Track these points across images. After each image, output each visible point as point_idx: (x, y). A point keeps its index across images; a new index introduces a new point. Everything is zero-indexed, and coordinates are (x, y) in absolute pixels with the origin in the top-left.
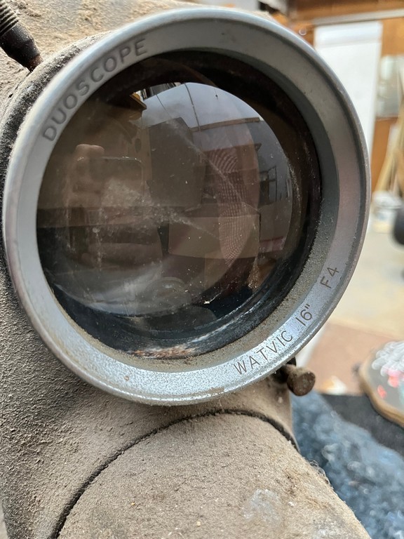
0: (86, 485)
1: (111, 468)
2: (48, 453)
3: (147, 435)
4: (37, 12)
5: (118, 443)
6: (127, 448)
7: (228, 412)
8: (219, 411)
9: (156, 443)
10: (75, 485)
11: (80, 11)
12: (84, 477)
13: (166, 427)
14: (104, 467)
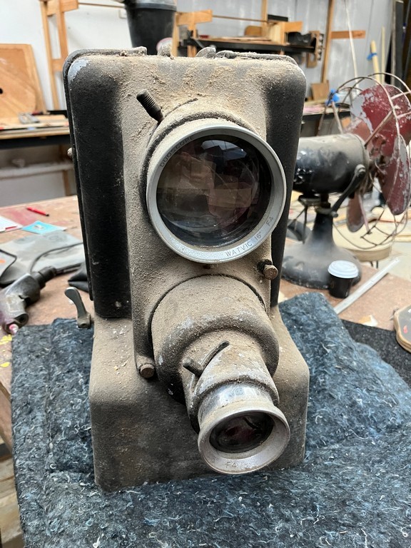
0: (167, 293)
1: (177, 288)
2: (154, 281)
3: (192, 278)
4: (163, 81)
5: (180, 279)
6: (184, 282)
7: (227, 276)
8: (223, 275)
9: (194, 281)
10: (163, 292)
11: (184, 79)
12: (166, 290)
13: (199, 277)
14: (174, 287)
